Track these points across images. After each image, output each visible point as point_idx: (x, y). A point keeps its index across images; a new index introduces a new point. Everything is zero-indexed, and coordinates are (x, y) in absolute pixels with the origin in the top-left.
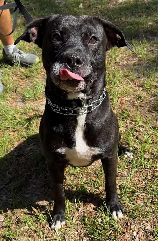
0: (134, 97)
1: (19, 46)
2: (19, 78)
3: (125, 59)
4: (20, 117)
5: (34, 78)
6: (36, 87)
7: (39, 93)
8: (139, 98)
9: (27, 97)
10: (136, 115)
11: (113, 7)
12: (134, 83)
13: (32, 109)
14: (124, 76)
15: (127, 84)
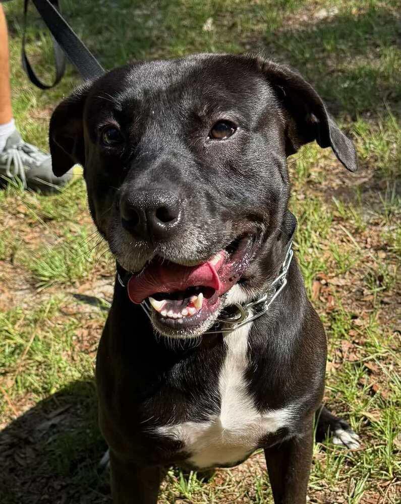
0: (362, 277)
1: (24, 133)
2: (22, 223)
3: (337, 174)
4: (24, 333)
5: (68, 222)
6: (72, 248)
7: (80, 265)
8: (375, 281)
9: (44, 276)
10: (368, 328)
11: (300, 30)
12: (363, 238)
13: (60, 310)
14: (333, 220)
15: (342, 241)
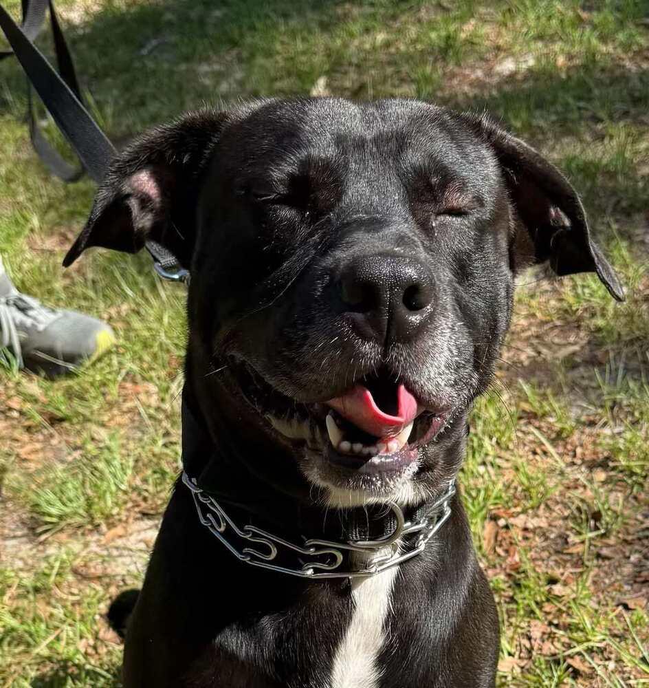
0: (566, 513)
1: (20, 276)
2: (14, 427)
3: (528, 339)
4: (17, 609)
5: (89, 425)
6: (96, 469)
7: (108, 496)
8: (587, 520)
9: (50, 515)
10: (574, 600)
11: (471, 95)
12: (569, 447)
13: (75, 572)
14: (520, 418)
15: (535, 453)
